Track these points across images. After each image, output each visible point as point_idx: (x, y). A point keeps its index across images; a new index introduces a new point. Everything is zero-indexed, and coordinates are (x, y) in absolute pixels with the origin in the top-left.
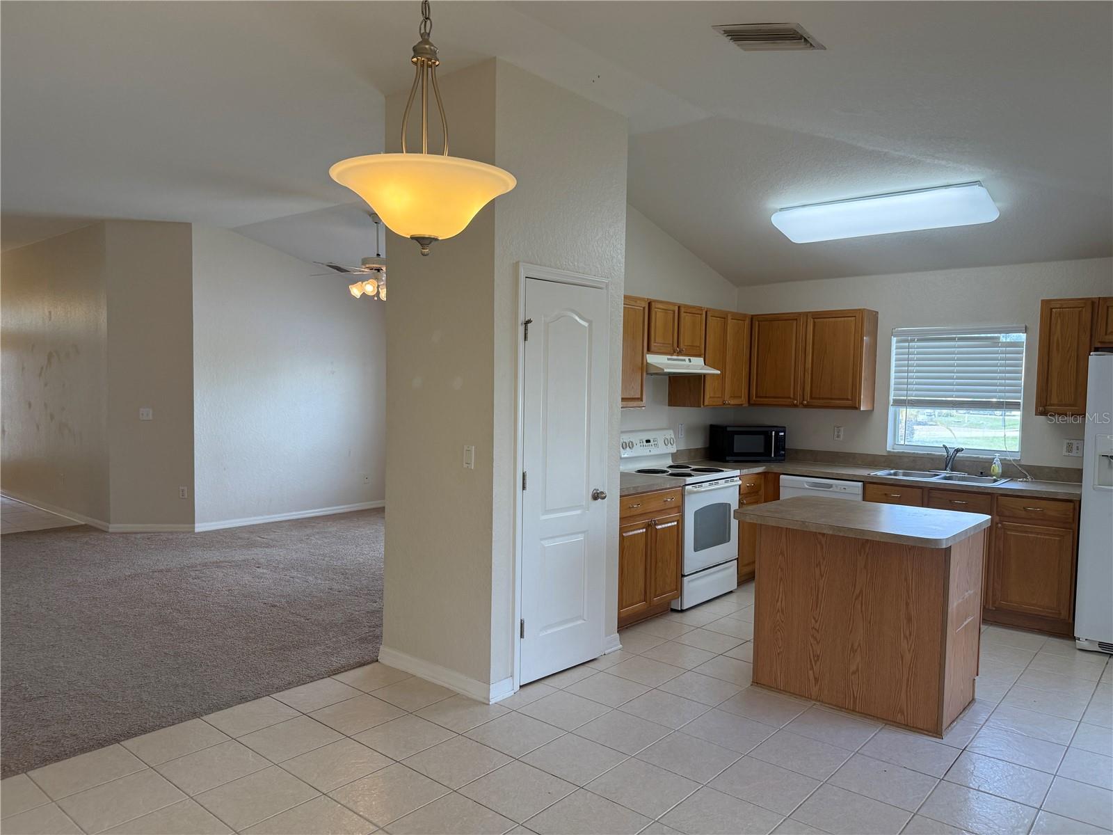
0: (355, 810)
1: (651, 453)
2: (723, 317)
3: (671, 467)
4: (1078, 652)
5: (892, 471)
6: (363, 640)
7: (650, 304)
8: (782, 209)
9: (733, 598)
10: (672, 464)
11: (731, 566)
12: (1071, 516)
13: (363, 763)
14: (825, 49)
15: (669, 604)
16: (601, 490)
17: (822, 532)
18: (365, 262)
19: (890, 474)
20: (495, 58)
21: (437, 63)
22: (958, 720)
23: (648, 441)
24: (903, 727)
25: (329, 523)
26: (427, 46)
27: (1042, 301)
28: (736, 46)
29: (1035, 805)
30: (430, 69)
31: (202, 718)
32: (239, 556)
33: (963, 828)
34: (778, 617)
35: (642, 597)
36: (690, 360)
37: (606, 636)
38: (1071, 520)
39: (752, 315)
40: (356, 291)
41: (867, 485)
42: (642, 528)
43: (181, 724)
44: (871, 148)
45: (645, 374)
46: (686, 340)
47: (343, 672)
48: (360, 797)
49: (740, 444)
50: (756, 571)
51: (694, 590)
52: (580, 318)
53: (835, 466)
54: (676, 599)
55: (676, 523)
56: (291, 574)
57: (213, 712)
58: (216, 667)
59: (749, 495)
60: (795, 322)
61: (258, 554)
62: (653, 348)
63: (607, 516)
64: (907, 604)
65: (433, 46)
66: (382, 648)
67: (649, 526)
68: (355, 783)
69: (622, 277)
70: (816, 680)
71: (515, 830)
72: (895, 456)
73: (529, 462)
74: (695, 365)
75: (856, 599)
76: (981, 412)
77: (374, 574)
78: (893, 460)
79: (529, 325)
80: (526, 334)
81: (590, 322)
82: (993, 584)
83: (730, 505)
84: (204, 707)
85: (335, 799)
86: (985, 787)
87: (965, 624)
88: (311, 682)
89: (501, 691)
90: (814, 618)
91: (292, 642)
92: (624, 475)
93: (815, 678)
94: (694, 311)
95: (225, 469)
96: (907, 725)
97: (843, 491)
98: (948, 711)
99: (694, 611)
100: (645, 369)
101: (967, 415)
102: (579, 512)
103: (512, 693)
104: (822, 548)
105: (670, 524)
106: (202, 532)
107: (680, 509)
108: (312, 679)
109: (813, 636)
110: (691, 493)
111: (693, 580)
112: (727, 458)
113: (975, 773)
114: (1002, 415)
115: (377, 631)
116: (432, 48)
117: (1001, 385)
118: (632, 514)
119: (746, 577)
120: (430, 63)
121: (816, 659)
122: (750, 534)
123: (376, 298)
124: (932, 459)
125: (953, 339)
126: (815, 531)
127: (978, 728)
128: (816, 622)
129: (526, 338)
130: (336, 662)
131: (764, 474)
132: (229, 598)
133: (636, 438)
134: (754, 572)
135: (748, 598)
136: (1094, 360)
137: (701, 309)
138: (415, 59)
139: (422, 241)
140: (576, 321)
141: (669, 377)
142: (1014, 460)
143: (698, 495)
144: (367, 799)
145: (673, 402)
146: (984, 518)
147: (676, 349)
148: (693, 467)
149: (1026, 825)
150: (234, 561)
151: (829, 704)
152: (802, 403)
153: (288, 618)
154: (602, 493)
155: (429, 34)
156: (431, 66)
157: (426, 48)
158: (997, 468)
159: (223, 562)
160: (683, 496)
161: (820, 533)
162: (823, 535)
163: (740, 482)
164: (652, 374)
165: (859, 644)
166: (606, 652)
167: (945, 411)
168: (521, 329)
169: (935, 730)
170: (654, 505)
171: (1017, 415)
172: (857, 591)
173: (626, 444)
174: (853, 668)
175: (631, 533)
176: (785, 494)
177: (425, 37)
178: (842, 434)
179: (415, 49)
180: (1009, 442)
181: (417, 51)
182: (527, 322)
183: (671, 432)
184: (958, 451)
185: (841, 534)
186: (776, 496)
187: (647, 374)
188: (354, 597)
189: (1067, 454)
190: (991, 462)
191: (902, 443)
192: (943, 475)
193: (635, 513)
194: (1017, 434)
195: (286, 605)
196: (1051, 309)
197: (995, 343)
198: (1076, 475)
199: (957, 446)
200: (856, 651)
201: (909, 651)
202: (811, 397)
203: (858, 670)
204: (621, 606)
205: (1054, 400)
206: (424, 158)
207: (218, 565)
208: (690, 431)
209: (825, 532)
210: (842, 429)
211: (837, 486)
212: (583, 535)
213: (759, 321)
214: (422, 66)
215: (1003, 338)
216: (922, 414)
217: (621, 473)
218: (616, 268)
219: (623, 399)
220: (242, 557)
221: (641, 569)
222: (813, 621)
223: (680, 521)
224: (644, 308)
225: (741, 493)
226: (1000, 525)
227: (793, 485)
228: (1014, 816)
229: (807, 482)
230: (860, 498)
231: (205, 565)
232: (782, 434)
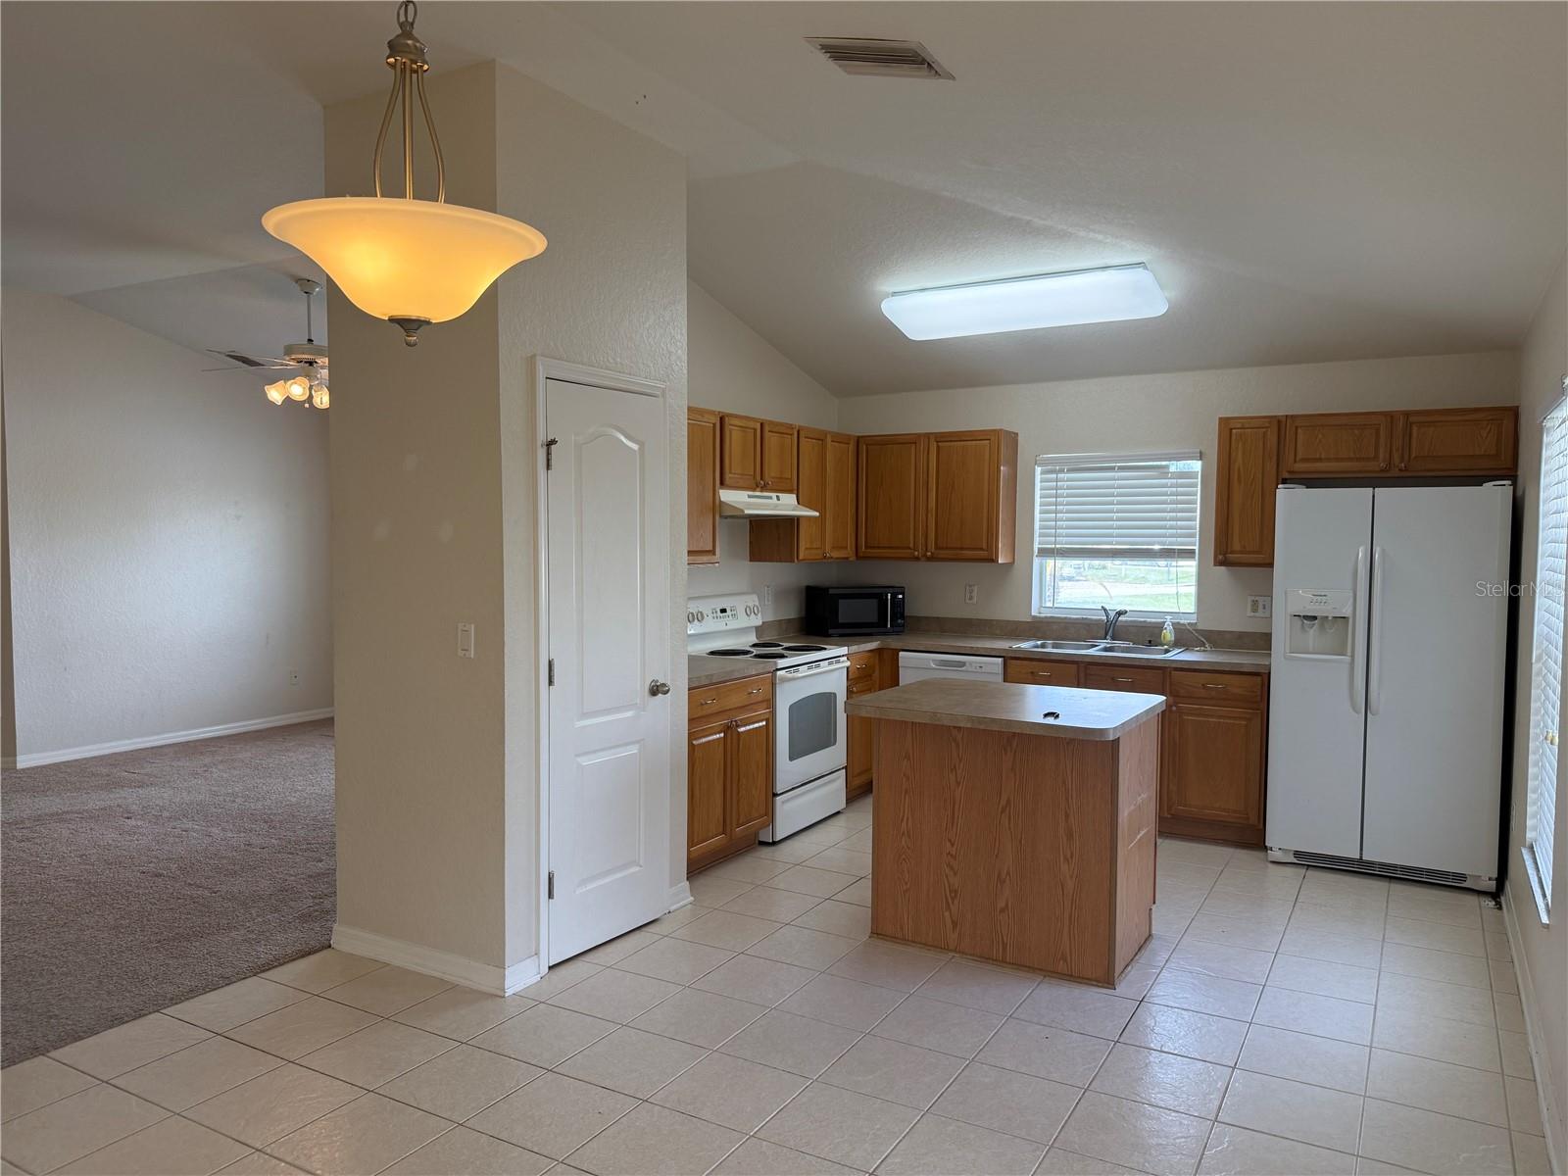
0: (309, 1168)
1: (728, 628)
2: (821, 438)
3: (754, 645)
4: (1270, 865)
5: (1039, 643)
6: (305, 918)
7: (722, 419)
8: (894, 294)
9: (840, 821)
10: (756, 641)
11: (838, 778)
12: (1259, 693)
13: (318, 1097)
14: (954, 78)
15: (756, 834)
16: (661, 681)
17: (958, 725)
18: (289, 350)
19: (1037, 647)
20: (494, 60)
21: (426, 67)
22: (1133, 963)
23: (723, 611)
24: (1068, 978)
25: (238, 747)
26: (410, 42)
27: (1220, 419)
28: (837, 67)
29: (1230, 1065)
30: (414, 76)
31: (48, 1054)
32: (95, 801)
33: (1143, 1101)
34: (903, 842)
35: (721, 830)
36: (778, 498)
37: (671, 886)
38: (1259, 698)
39: (859, 437)
40: (275, 394)
41: (1009, 661)
42: (719, 733)
43: (13, 1067)
44: (1010, 214)
45: (717, 517)
46: (772, 471)
47: (276, 966)
48: (316, 1149)
49: (847, 611)
50: (874, 783)
51: (790, 814)
52: (626, 437)
53: (965, 637)
54: (765, 827)
55: (764, 723)
56: (182, 826)
57: (67, 1044)
58: (66, 974)
59: (860, 681)
60: (913, 446)
61: (129, 797)
62: (728, 481)
63: (671, 716)
64: (1067, 816)
65: (419, 42)
66: (336, 927)
67: (728, 729)
68: (307, 1129)
69: (685, 381)
70: (955, 924)
71: (552, 1170)
72: (1042, 622)
73: (556, 645)
74: (785, 504)
75: (1002, 813)
76: (1147, 563)
77: (314, 819)
78: (1040, 628)
79: (553, 446)
80: (548, 460)
81: (641, 444)
82: (1168, 785)
83: (835, 694)
84: (51, 1037)
85: (276, 1155)
86: (1169, 1047)
87: (1139, 837)
88: (227, 985)
89: (521, 976)
90: (950, 841)
91: (191, 928)
92: (693, 660)
93: (953, 922)
94: (783, 430)
95: (65, 669)
96: (1071, 976)
97: (979, 670)
98: (1122, 952)
99: (789, 842)
100: (717, 509)
101: (1124, 567)
102: (629, 714)
103: (538, 978)
104: (958, 746)
105: (756, 725)
106: (28, 769)
107: (770, 703)
108: (228, 981)
109: (948, 865)
110: (784, 680)
111: (788, 800)
112: (831, 631)
113: (1157, 1029)
114: (1167, 566)
115: (327, 904)
116: (418, 45)
117: (1171, 528)
118: (704, 713)
119: (859, 789)
120: (414, 66)
121: (953, 895)
122: (863, 732)
123: (307, 405)
124: (1089, 625)
125: (1112, 469)
126: (949, 724)
127: (1158, 971)
128: (953, 845)
129: (548, 466)
130: (264, 952)
131: (879, 651)
132: (81, 867)
133: (706, 607)
134: (872, 782)
135: (862, 820)
136: (1283, 493)
137: (791, 427)
138: (392, 60)
139: (407, 325)
140: (623, 442)
141: (750, 521)
142: (1189, 624)
143: (792, 684)
144: (326, 1150)
145: (756, 555)
146: (1157, 700)
147: (760, 483)
148: (786, 645)
149: (1219, 1089)
150: (87, 811)
151: (971, 955)
152: (925, 555)
153: (183, 892)
154: (664, 685)
155: (412, 24)
156: (416, 72)
157: (408, 44)
158: (1168, 634)
159: (67, 812)
160: (773, 685)
161: (955, 727)
162: (959, 729)
163: (848, 664)
164: (726, 517)
165: (1008, 873)
166: (672, 908)
167: (1096, 562)
168: (541, 453)
169: (1107, 979)
170: (735, 700)
171: (1190, 567)
172: (1003, 802)
173: (693, 615)
174: (1001, 904)
175: (704, 740)
176: (906, 677)
177: (407, 29)
178: (975, 594)
179: (391, 45)
180: (1183, 600)
181: (394, 47)
182: (551, 443)
183: (755, 597)
184: (1120, 613)
185: (982, 727)
186: (894, 681)
187: (721, 516)
188: (285, 856)
189: (1252, 614)
190: (1160, 627)
191: (1049, 604)
192: (1102, 646)
193: (709, 711)
194: (1193, 590)
195: (178, 873)
196: (1231, 429)
197: (1163, 472)
198: (1263, 641)
199: (1119, 608)
200: (1004, 882)
201: (1071, 877)
202: (937, 548)
203: (1007, 905)
204: (691, 843)
205: (1237, 546)
206: (408, 205)
207: (60, 817)
208: (780, 595)
209: (962, 725)
210: (976, 589)
211: (971, 664)
212: (637, 746)
213: (867, 445)
214: (403, 71)
215: (1175, 467)
216: (1067, 566)
217: (689, 656)
218: (676, 368)
219: (689, 552)
220: (100, 804)
221: (719, 788)
222: (948, 844)
223: (770, 721)
224: (714, 424)
225: (850, 677)
226: (1174, 708)
227: (916, 665)
228: (1205, 1080)
229: (933, 660)
230: (1000, 678)
231: (38, 819)
232: (900, 596)
